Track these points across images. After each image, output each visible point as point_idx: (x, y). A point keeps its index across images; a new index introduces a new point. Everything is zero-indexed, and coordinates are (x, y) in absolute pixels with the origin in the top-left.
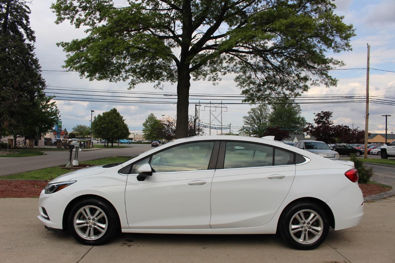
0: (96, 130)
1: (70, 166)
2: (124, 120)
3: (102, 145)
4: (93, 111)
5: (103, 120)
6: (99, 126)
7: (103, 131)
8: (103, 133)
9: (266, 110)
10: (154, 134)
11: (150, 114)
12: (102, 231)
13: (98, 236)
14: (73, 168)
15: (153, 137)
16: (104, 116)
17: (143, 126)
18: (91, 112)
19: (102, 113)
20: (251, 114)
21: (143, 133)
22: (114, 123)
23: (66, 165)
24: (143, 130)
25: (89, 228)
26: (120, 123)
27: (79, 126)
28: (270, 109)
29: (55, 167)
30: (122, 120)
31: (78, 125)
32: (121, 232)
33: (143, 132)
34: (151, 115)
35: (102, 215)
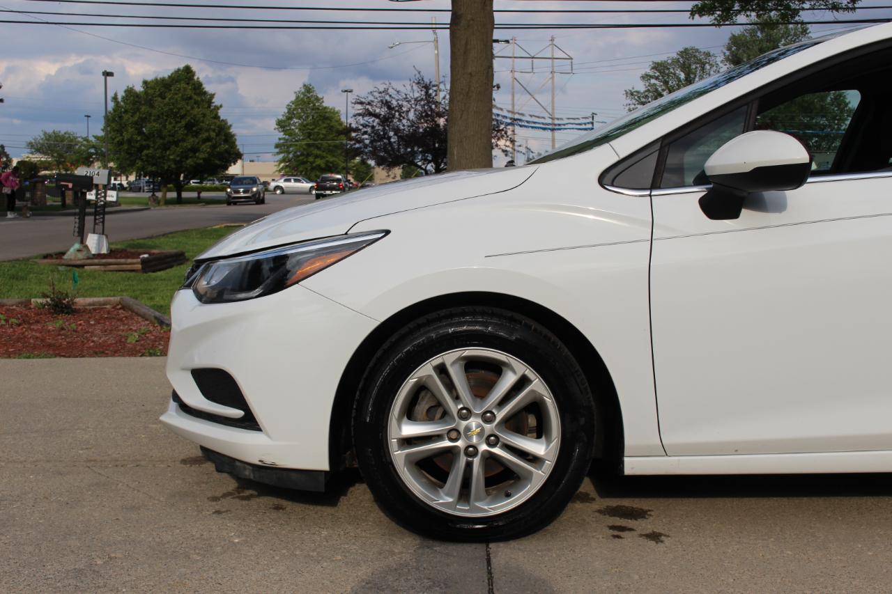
0: (121, 143)
1: (80, 256)
2: (217, 108)
3: (144, 198)
4: (110, 74)
5: (143, 108)
6: (130, 130)
7: (148, 147)
8: (145, 152)
9: (708, 67)
10: (317, 156)
11: (302, 85)
12: (531, 473)
13: (508, 495)
14: (96, 261)
15: (313, 169)
16: (146, 93)
17: (276, 131)
18: (103, 77)
19: (141, 84)
20: (653, 81)
21: (278, 153)
22: (183, 117)
23: (64, 254)
24: (277, 146)
25: (463, 460)
26: (204, 115)
27: (50, 136)
28: (721, 65)
29: (28, 259)
30: (209, 106)
31: (48, 132)
32: (623, 472)
33: (277, 150)
34: (303, 90)
35: (533, 391)
